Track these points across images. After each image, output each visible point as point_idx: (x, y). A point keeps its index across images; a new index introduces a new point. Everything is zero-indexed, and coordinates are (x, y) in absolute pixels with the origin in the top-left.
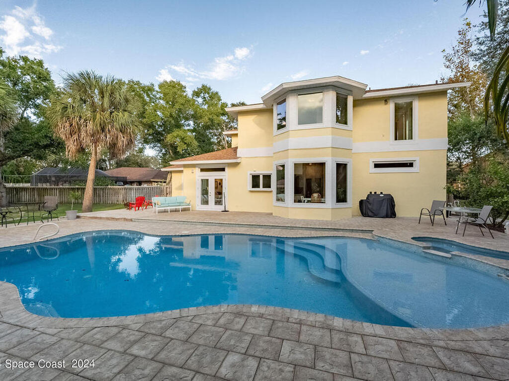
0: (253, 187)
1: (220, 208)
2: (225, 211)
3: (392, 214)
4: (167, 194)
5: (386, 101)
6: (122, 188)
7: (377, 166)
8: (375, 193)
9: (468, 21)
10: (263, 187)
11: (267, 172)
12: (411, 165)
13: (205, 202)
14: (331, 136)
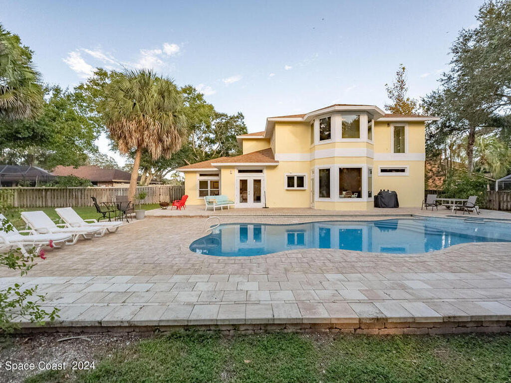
0: (289, 186)
1: (259, 205)
2: (266, 208)
3: (396, 205)
4: (160, 195)
5: (388, 124)
6: (107, 189)
7: (383, 171)
8: (384, 190)
9: (403, 66)
10: (297, 187)
11: (300, 174)
12: (403, 171)
13: (244, 200)
14: (366, 149)
